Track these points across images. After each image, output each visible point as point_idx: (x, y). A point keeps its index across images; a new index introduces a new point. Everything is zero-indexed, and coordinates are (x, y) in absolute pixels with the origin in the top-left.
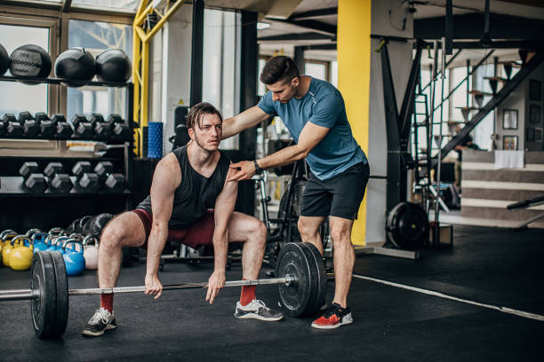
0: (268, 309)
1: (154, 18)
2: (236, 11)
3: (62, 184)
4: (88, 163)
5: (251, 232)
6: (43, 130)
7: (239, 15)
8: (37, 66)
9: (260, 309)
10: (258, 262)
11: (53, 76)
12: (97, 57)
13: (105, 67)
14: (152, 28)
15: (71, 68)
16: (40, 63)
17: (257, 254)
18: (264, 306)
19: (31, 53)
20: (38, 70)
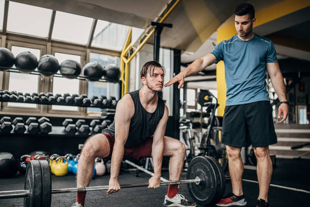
0: (186, 200)
1: (132, 51)
2: (171, 49)
3: (85, 130)
4: (98, 121)
5: (176, 150)
6: (76, 102)
7: (172, 52)
8: (74, 69)
9: (182, 200)
10: (180, 169)
11: (82, 74)
12: (104, 67)
13: (108, 72)
14: (131, 55)
15: (91, 72)
16: (75, 67)
17: (179, 164)
18: (184, 199)
19: (71, 63)
20: (74, 71)
